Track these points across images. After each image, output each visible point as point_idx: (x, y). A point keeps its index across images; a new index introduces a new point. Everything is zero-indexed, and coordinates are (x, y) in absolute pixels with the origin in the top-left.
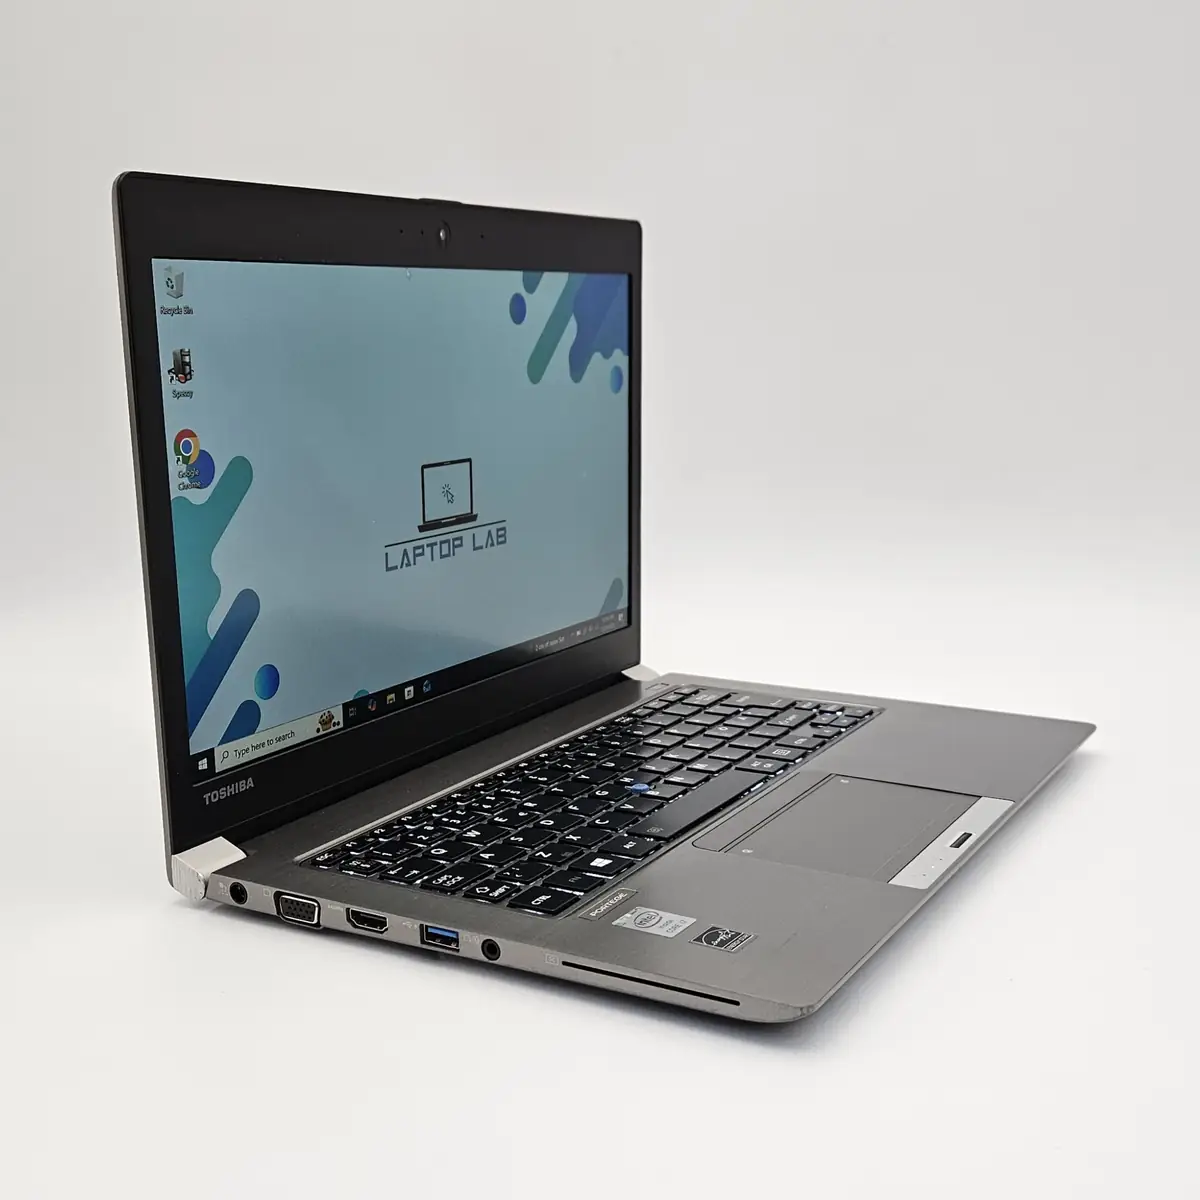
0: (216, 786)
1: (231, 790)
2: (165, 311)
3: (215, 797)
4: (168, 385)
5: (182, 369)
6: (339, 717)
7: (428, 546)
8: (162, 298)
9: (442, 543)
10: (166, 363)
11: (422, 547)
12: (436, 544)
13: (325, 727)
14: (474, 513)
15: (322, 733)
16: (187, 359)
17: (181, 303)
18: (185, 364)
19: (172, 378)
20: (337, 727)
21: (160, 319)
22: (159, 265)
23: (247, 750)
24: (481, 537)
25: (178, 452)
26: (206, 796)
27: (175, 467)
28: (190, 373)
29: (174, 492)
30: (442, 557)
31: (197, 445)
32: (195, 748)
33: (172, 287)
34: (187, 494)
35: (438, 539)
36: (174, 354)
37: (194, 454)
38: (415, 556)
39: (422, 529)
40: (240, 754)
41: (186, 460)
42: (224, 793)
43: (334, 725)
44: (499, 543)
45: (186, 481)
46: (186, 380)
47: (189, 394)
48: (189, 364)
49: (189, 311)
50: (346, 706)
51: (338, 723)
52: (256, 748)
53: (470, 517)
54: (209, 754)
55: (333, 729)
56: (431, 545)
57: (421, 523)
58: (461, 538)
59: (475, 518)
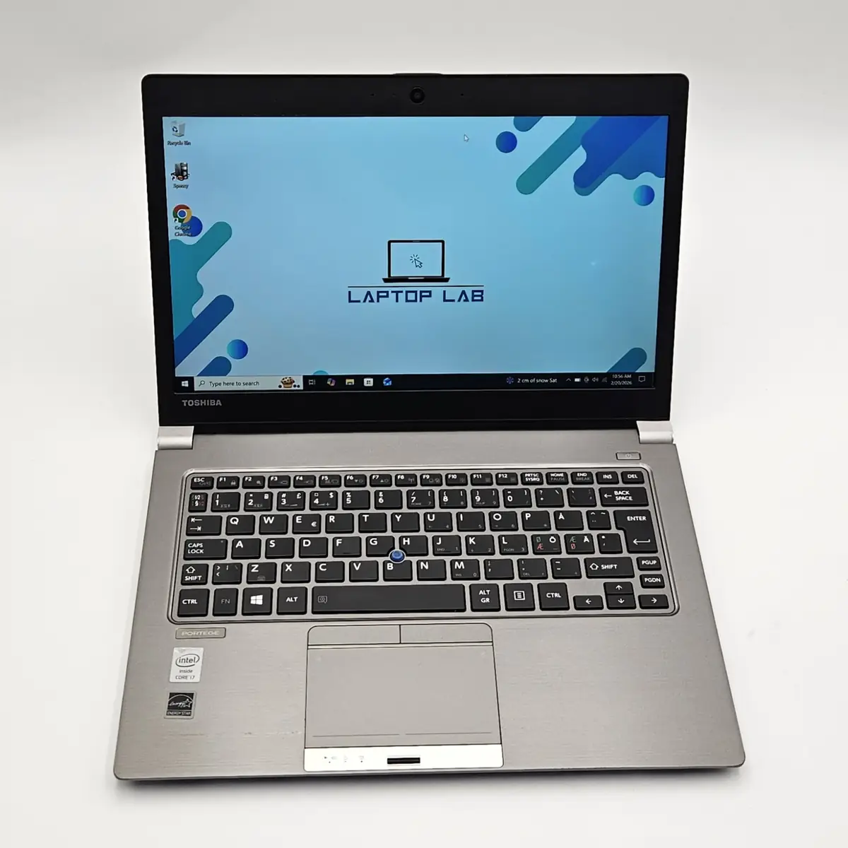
0: (194, 398)
1: (203, 403)
2: (169, 143)
3: (191, 403)
4: (170, 181)
5: (181, 173)
6: (299, 383)
7: (392, 292)
8: (168, 135)
9: (407, 292)
10: (169, 169)
11: (387, 292)
12: (402, 292)
13: (286, 386)
14: (445, 277)
15: (282, 388)
16: (185, 168)
17: (182, 139)
18: (183, 171)
19: (174, 178)
20: (297, 388)
21: (167, 148)
22: (168, 122)
23: (220, 384)
24: (454, 293)
25: (175, 216)
26: (185, 401)
27: (173, 224)
28: (187, 175)
29: (171, 236)
30: (407, 301)
31: (190, 213)
32: (180, 371)
33: (177, 131)
34: (179, 238)
35: (404, 290)
36: (176, 165)
37: (187, 219)
38: (379, 297)
39: (386, 280)
40: (216, 385)
41: (181, 221)
42: (197, 403)
43: (295, 386)
44: (473, 300)
45: (181, 232)
46: (184, 179)
47: (187, 186)
48: (186, 171)
49: (187, 143)
50: (306, 378)
51: (299, 386)
52: (227, 384)
53: (442, 279)
54: (191, 380)
55: (293, 388)
56: (397, 292)
57: (387, 277)
58: (430, 292)
59: (447, 280)
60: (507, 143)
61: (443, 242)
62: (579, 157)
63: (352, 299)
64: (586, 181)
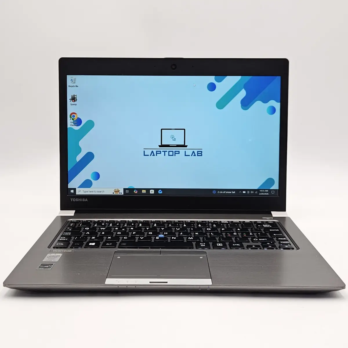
0: (76, 198)
1: (80, 200)
2: (69, 86)
3: (74, 200)
4: (69, 102)
5: (74, 99)
6: (122, 192)
7: (163, 151)
8: (69, 83)
9: (169, 151)
10: (69, 97)
11: (160, 151)
12: (167, 151)
13: (116, 193)
14: (185, 145)
15: (114, 194)
16: (75, 97)
17: (75, 85)
18: (74, 98)
19: (71, 101)
20: (121, 194)
21: (68, 88)
22: (69, 77)
23: (87, 192)
24: (189, 152)
25: (71, 117)
26: (72, 199)
27: (70, 121)
28: (76, 100)
29: (69, 126)
30: (169, 155)
31: (77, 116)
32: (70, 186)
33: (72, 81)
34: (72, 127)
35: (168, 150)
36: (72, 96)
37: (76, 118)
38: (157, 153)
39: (160, 146)
40: (85, 192)
41: (73, 119)
42: (77, 200)
43: (120, 193)
44: (198, 155)
45: (73, 124)
46: (75, 101)
47: (76, 105)
48: (76, 98)
49: (77, 86)
51: (121, 193)
52: (90, 192)
53: (184, 146)
54: (75, 189)
55: (119, 194)
56: (165, 152)
57: (160, 145)
58: (179, 151)
59: (186, 146)
60: (212, 87)
61: (184, 130)
62: (243, 93)
63: (145, 154)
64: (246, 104)
